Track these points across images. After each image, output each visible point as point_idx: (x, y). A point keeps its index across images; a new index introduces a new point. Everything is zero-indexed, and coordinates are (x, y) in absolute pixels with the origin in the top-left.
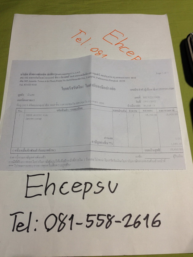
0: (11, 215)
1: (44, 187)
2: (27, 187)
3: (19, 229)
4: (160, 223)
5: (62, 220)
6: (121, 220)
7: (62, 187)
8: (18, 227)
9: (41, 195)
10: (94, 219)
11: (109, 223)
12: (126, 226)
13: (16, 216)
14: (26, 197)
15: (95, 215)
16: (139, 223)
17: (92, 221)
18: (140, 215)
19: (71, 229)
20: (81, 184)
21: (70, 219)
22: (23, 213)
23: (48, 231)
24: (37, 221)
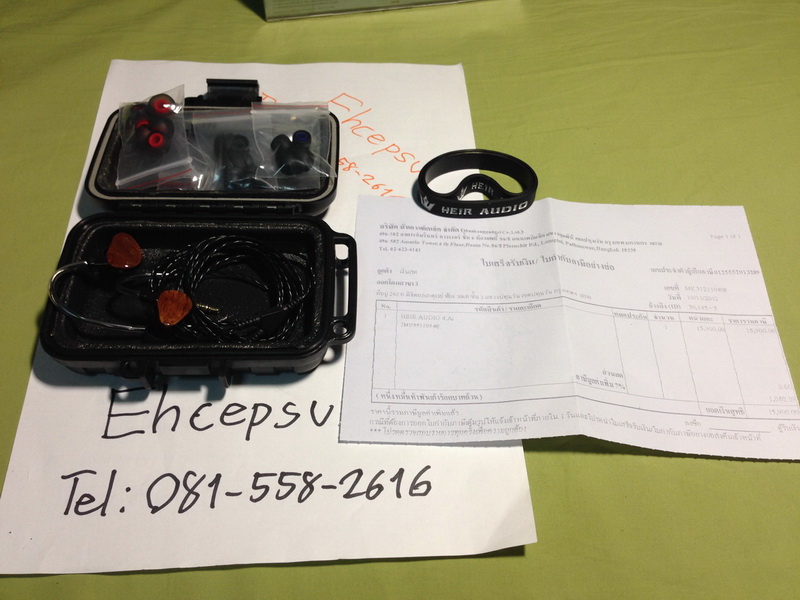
0: (64, 477)
1: (151, 417)
2: (110, 415)
3: (82, 508)
4: (429, 488)
5: (190, 487)
6: (337, 484)
7: (196, 414)
8: (79, 504)
9: (142, 432)
10: (272, 482)
11: (308, 490)
12: (348, 496)
13: (76, 480)
14: (105, 436)
15: (275, 475)
16: (380, 488)
17: (267, 488)
18: (382, 472)
19: (212, 506)
20: (243, 408)
21: (210, 485)
22: (95, 473)
23: (153, 512)
24: (128, 490)
